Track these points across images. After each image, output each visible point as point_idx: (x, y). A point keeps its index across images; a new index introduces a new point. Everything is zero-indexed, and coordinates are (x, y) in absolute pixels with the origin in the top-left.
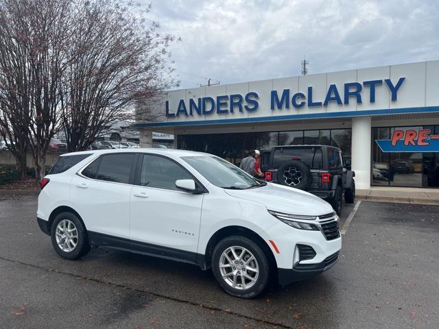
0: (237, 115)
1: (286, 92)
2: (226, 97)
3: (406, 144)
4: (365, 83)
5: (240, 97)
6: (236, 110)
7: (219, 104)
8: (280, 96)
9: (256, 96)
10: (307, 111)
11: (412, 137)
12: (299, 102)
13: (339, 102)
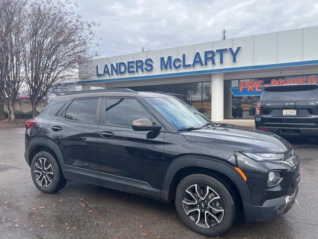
0: (140, 74)
1: (170, 58)
2: (133, 62)
3: (249, 90)
4: (217, 51)
5: (141, 61)
6: (140, 70)
7: (129, 67)
8: (166, 61)
9: (151, 60)
10: (182, 70)
11: (252, 86)
12: (177, 65)
13: (202, 64)
